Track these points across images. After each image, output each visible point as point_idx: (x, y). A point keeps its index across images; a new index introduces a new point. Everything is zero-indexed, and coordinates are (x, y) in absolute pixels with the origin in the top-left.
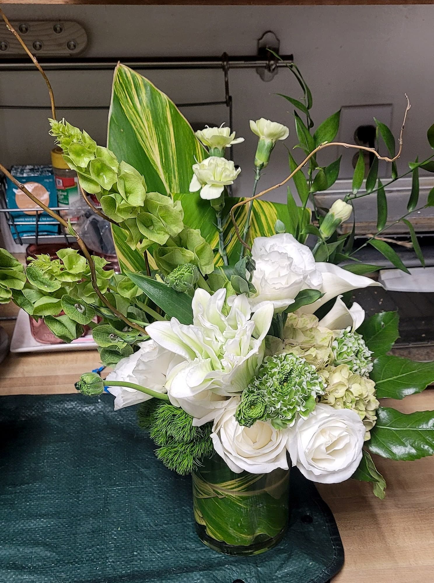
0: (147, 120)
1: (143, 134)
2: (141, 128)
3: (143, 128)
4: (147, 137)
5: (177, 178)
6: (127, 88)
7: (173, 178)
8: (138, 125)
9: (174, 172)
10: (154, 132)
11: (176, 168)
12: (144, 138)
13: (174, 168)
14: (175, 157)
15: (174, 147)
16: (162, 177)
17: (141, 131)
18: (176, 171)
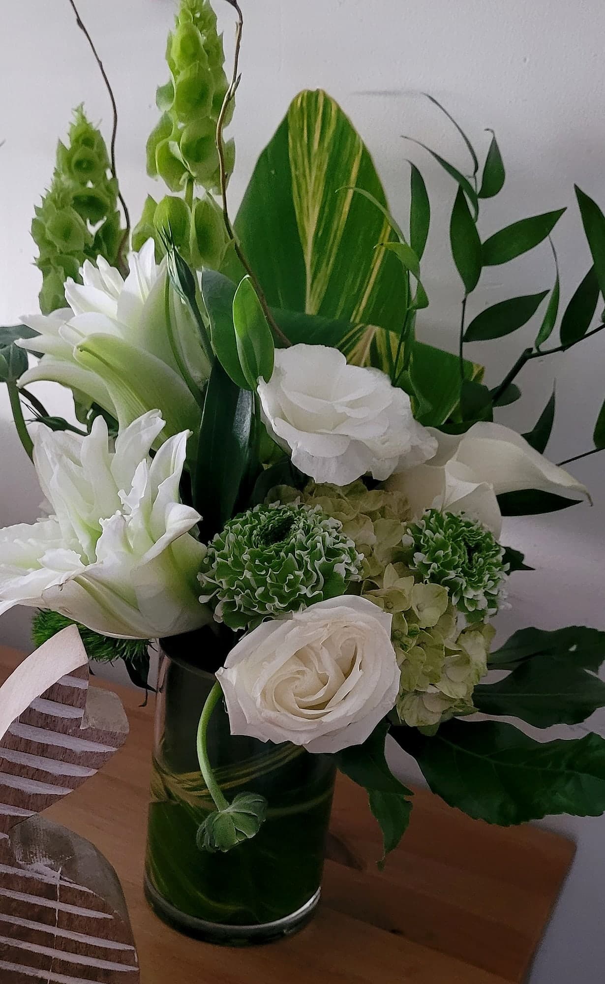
0: (319, 168)
1: (304, 187)
2: (305, 176)
3: (308, 177)
4: (307, 192)
5: (330, 265)
6: (309, 117)
7: (324, 264)
8: (301, 170)
9: (330, 256)
10: (321, 188)
11: (335, 250)
12: (303, 192)
13: (331, 251)
14: (340, 233)
15: (344, 217)
16: (308, 258)
17: (301, 180)
18: (333, 254)
